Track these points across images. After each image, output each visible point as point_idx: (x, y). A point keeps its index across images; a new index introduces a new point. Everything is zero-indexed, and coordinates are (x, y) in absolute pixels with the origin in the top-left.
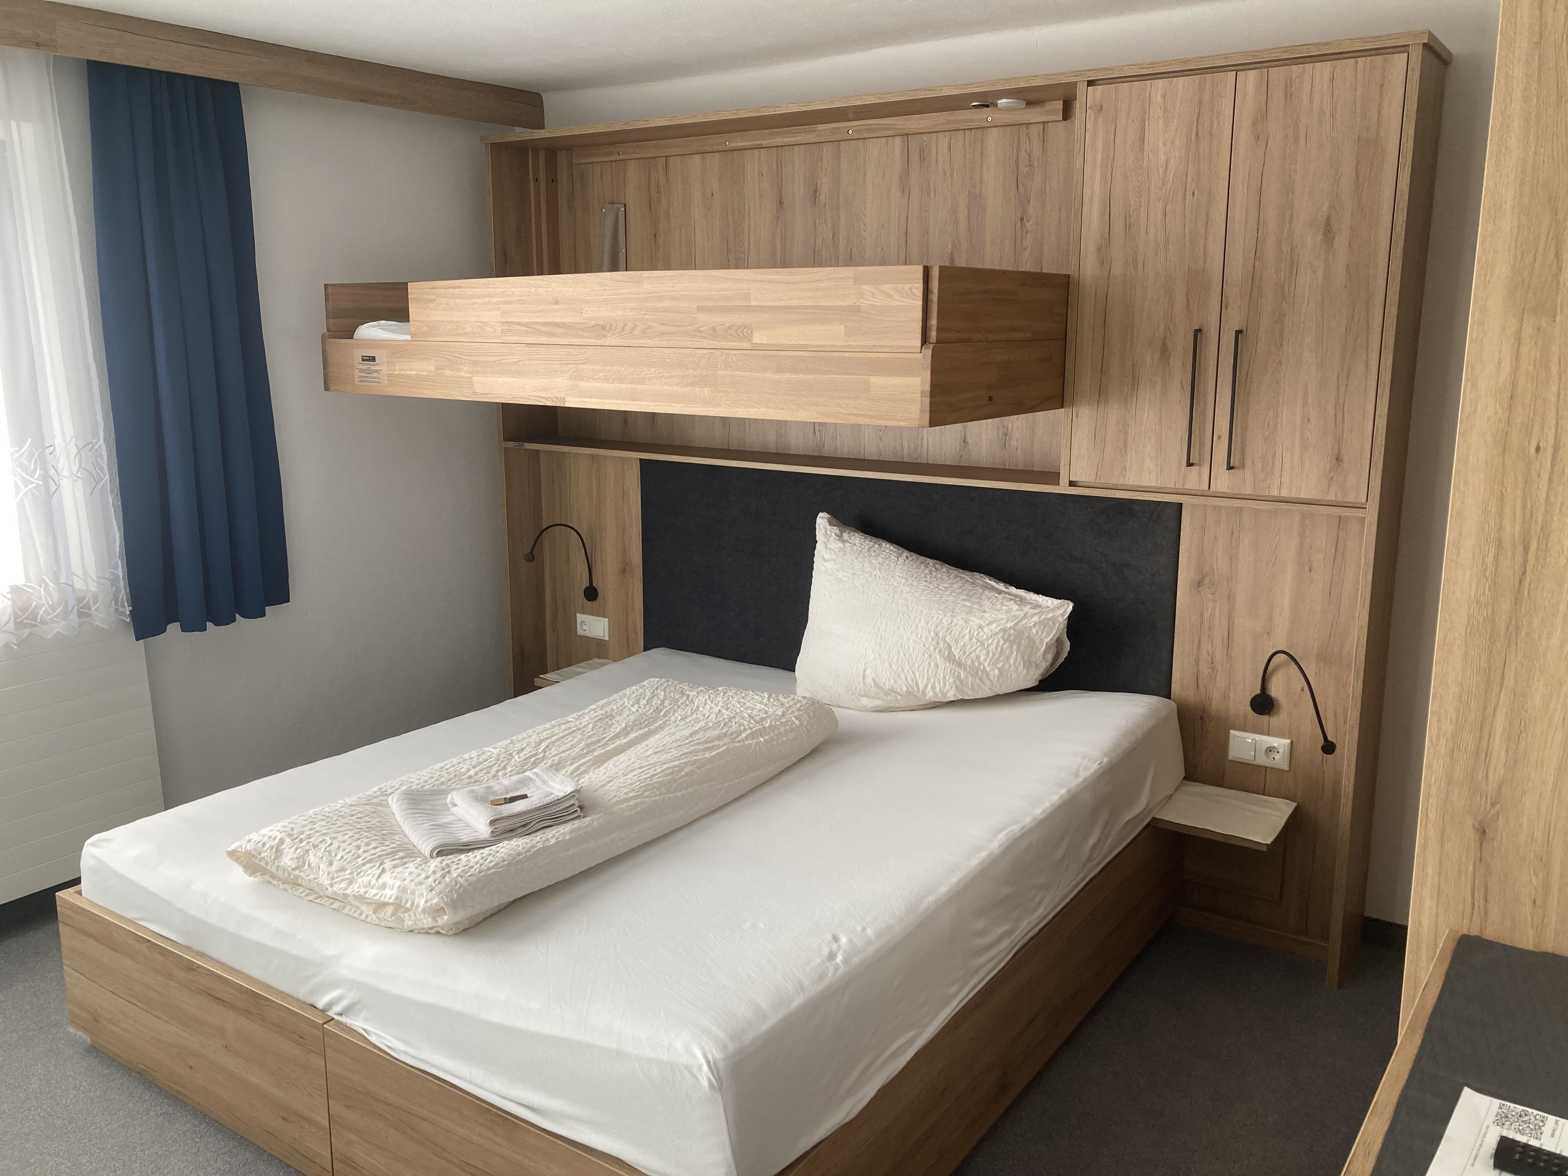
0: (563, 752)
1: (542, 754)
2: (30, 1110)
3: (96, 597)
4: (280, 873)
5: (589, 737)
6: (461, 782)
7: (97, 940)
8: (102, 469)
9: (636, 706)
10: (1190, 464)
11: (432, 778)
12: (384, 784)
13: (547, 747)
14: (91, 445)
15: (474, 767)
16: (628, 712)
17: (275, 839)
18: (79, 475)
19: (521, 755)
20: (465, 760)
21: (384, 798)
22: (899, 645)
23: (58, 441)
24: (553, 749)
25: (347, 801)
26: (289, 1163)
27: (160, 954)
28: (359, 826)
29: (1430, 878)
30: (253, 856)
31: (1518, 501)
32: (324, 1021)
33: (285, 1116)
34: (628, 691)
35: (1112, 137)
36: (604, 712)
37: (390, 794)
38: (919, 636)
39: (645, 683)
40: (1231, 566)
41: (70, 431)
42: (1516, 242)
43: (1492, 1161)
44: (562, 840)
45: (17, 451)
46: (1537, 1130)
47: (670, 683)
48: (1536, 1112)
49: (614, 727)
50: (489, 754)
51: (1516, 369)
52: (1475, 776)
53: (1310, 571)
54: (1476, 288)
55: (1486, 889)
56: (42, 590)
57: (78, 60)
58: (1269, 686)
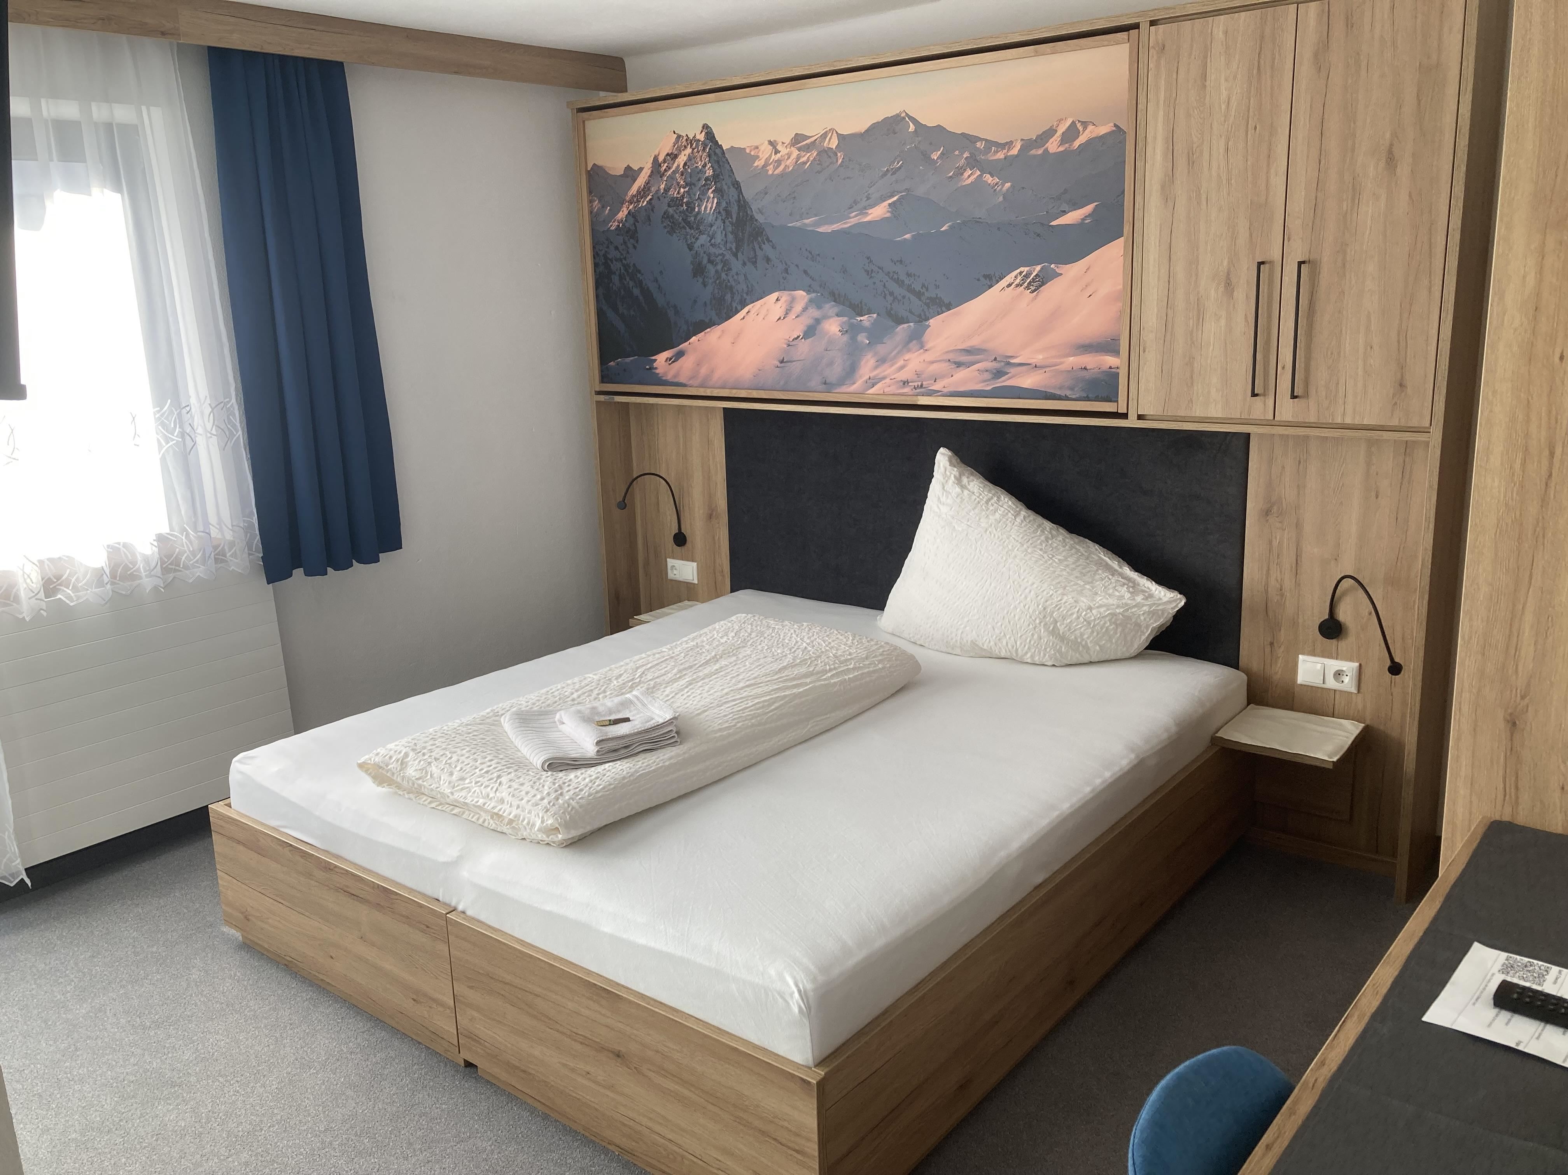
0: (657, 677)
1: (639, 680)
2: (191, 996)
3: (232, 544)
4: (405, 783)
5: (682, 664)
6: (565, 704)
7: (244, 845)
8: (234, 426)
9: (725, 639)
10: (1254, 395)
11: (539, 700)
12: (496, 707)
13: (643, 673)
14: (223, 404)
15: (577, 691)
16: (717, 643)
17: (400, 753)
18: (214, 432)
19: (620, 680)
20: (568, 685)
21: (497, 718)
22: (1005, 612)
23: (193, 401)
24: (649, 674)
25: (463, 721)
26: (420, 1041)
27: (302, 857)
28: (475, 742)
29: (1463, 769)
30: (381, 767)
31: (1544, 408)
32: (447, 911)
33: (415, 997)
34: (717, 626)
35: (1175, 76)
36: (695, 644)
37: (502, 715)
38: (1027, 607)
39: (733, 618)
40: (1299, 494)
41: (204, 391)
42: (1538, 161)
43: (1492, 1002)
44: (662, 766)
45: (159, 412)
46: (1541, 977)
47: (756, 618)
48: (1540, 963)
49: (704, 655)
50: (589, 680)
51: (1540, 281)
52: (1505, 670)
53: (1377, 497)
54: (1502, 205)
55: (1517, 777)
56: (184, 538)
57: (202, 47)
58: (1337, 611)
